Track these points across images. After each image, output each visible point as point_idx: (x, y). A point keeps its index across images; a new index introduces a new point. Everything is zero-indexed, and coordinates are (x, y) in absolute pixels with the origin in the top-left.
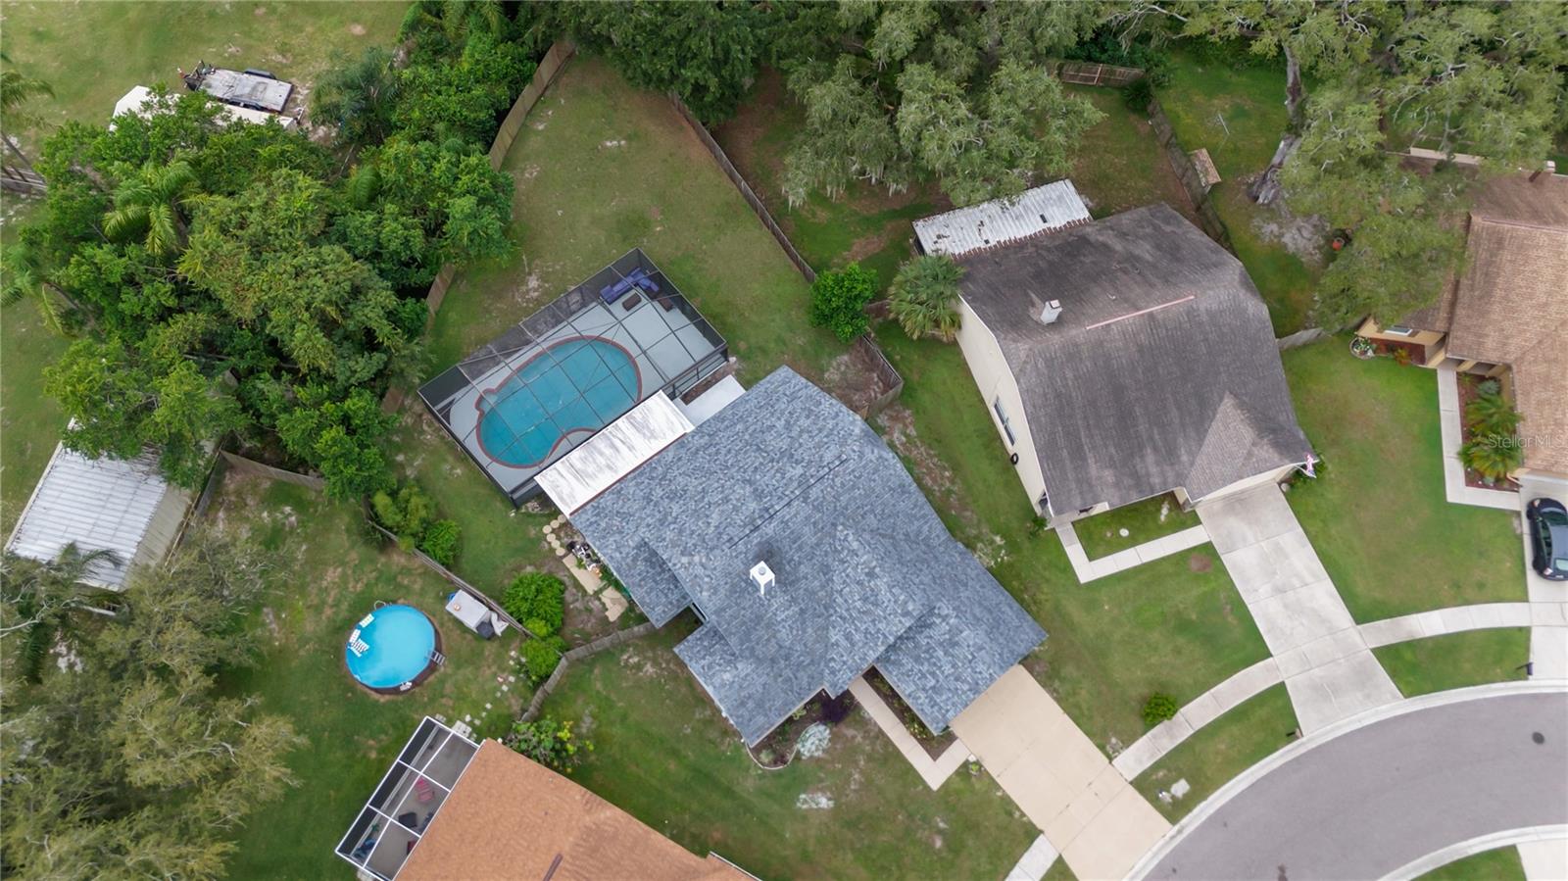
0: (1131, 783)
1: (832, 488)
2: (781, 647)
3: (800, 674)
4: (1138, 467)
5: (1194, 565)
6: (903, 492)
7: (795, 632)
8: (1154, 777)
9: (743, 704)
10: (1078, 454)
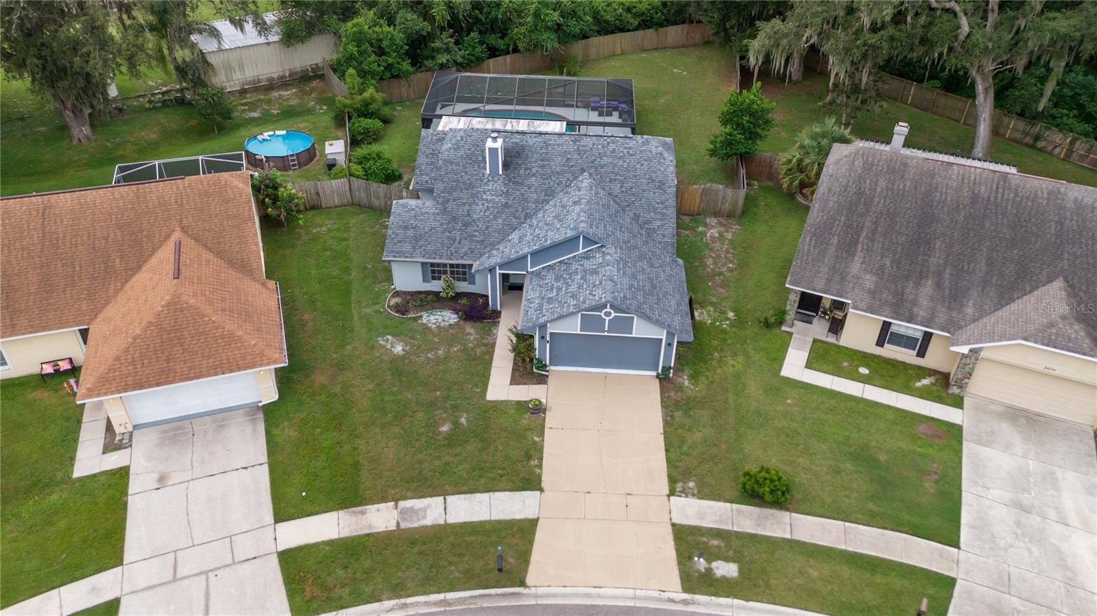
0: (673, 525)
1: (603, 147)
2: (468, 215)
3: (465, 243)
4: (908, 291)
5: (923, 429)
6: (660, 188)
7: (488, 213)
8: (705, 539)
9: (406, 228)
10: (848, 248)
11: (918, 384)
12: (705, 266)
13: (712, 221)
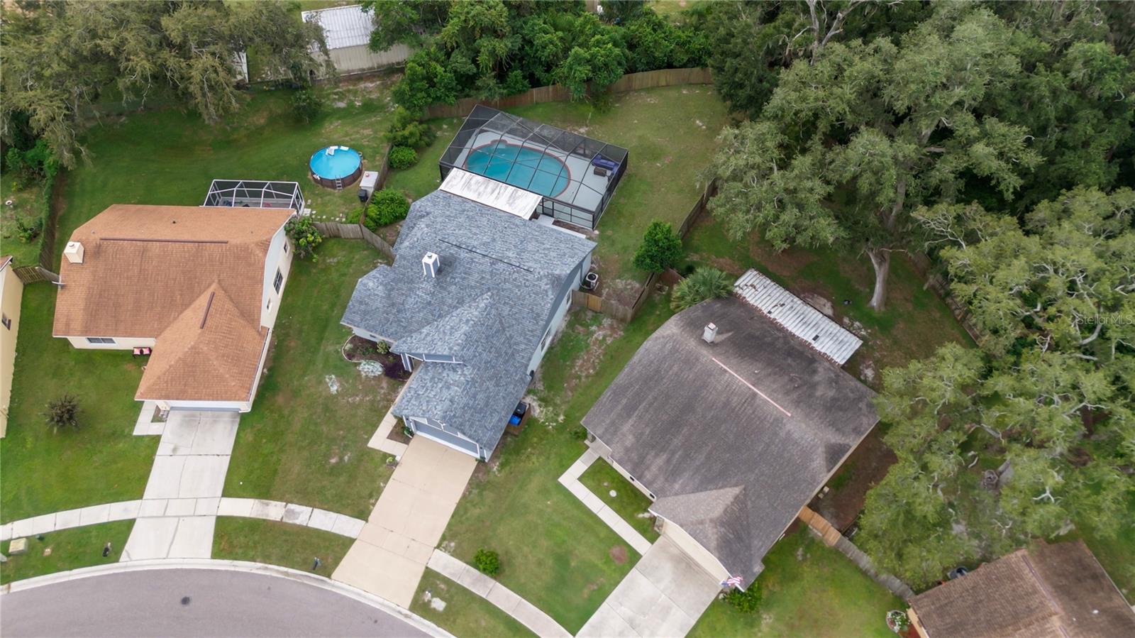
0: (427, 568)
1: (510, 274)
2: (403, 304)
3: (394, 324)
4: (649, 456)
5: (616, 550)
6: (535, 319)
7: (415, 306)
8: (438, 582)
9: (361, 303)
10: (629, 410)
11: (641, 516)
12: (573, 366)
13: (606, 322)
